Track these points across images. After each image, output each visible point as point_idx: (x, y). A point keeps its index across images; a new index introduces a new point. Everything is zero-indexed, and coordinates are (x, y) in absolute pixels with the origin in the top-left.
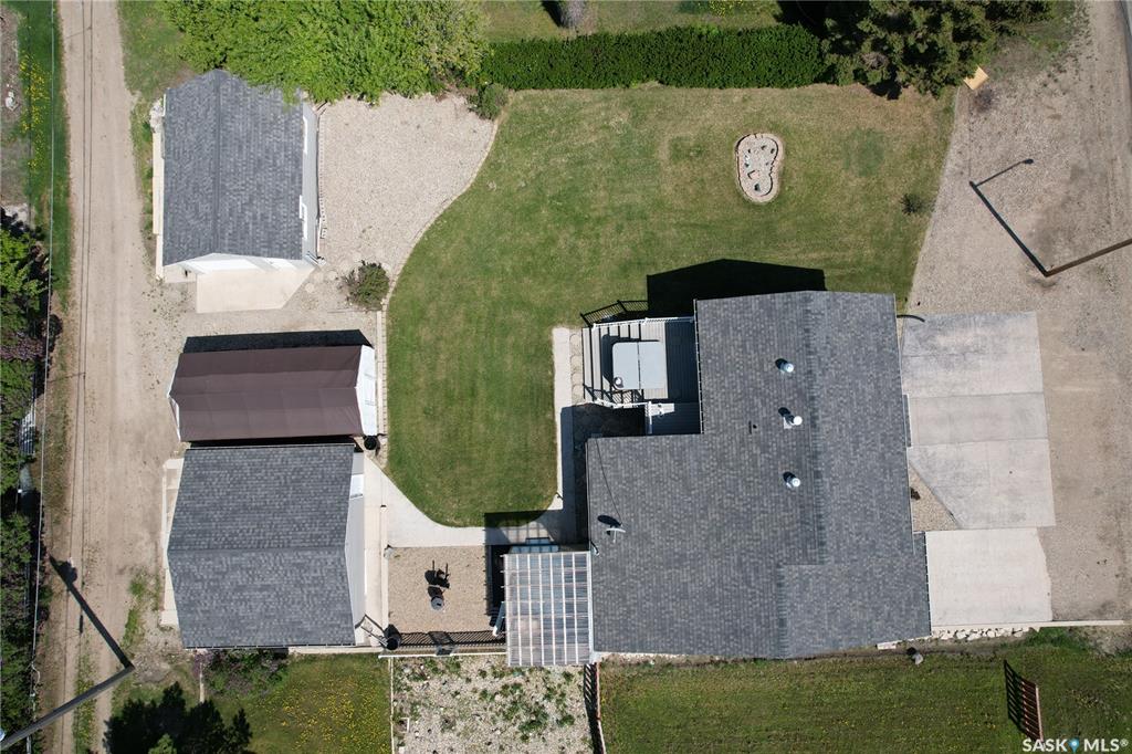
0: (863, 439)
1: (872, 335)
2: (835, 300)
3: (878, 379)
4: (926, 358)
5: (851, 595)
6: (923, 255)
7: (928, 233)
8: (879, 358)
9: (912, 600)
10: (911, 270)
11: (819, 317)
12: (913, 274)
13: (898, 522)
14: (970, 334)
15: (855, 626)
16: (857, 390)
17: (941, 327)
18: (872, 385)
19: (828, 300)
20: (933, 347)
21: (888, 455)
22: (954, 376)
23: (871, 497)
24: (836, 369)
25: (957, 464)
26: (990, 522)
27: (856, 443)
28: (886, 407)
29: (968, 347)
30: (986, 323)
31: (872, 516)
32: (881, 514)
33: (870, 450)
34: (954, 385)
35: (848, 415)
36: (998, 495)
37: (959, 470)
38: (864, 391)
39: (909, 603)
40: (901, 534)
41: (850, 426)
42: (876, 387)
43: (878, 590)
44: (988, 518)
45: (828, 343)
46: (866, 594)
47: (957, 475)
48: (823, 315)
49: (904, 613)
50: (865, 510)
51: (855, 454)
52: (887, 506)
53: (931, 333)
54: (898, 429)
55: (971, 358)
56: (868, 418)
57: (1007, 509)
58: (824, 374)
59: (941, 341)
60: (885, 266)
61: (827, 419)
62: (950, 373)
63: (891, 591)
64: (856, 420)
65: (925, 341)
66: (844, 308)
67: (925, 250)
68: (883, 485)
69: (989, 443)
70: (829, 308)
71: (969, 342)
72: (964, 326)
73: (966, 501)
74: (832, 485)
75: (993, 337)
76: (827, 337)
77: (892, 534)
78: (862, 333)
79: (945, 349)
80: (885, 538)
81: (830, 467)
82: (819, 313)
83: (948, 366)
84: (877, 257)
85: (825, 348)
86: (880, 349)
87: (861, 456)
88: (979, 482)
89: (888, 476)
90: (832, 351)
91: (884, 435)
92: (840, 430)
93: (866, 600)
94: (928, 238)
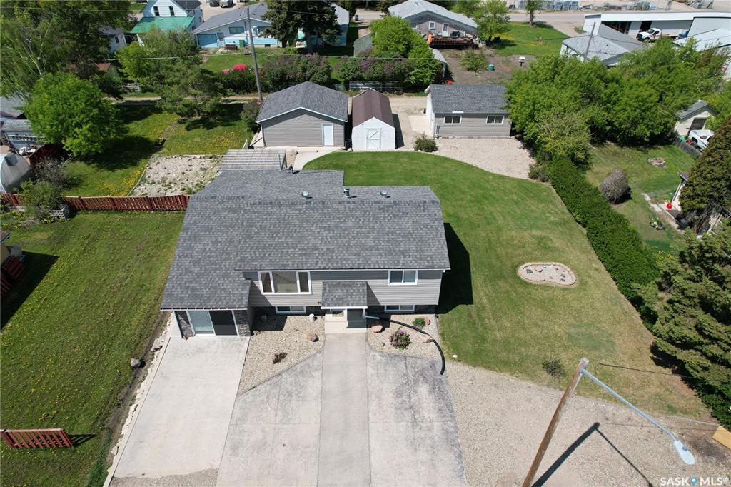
0: (331, 235)
1: (413, 246)
2: (436, 219)
3: (378, 249)
4: (406, 375)
5: (216, 242)
6: (505, 378)
7: (531, 385)
8: (395, 251)
9: (195, 293)
10: (488, 366)
11: (422, 208)
12: (486, 368)
13: (262, 258)
14: (433, 416)
15: (193, 245)
16: (369, 232)
17: (438, 389)
18: (373, 244)
19: (435, 215)
20: (416, 382)
21: (317, 253)
22: (389, 398)
23: (286, 238)
24: (384, 218)
25: (301, 395)
26: (237, 422)
27: (329, 229)
28: (355, 254)
29: (419, 412)
30: (447, 432)
31: (272, 238)
32: (271, 245)
33: (322, 239)
34: (379, 398)
35: (350, 224)
36: (263, 431)
37: (294, 397)
38: (368, 237)
39: (193, 290)
40: (252, 260)
41: (341, 225)
42: (371, 248)
43: (212, 264)
44: (242, 420)
45: (403, 213)
46: (213, 254)
47: (290, 395)
48: (424, 211)
49: (187, 285)
50: (277, 233)
51: (321, 228)
52: (277, 251)
53: (431, 380)
54: (337, 263)
55: (408, 415)
56: (347, 239)
57: (246, 438)
58: (380, 209)
59: (423, 389)
60: (488, 346)
61: (347, 209)
62: (391, 395)
63: (208, 274)
64: (346, 229)
65: (422, 375)
66: (432, 226)
67: (513, 380)
68: (293, 247)
69: (318, 425)
70: (430, 215)
71: (425, 414)
72: (441, 410)
73: (263, 401)
74: (300, 210)
75: (432, 438)
76: (407, 213)
77: (254, 252)
78: (414, 239)
79: (415, 392)
80: (253, 248)
81: (313, 209)
82: (425, 209)
83: (399, 393)
84: (495, 341)
85: (399, 211)
86: (403, 253)
87: (319, 232)
88: (280, 413)
89: (300, 252)
90: (398, 215)
91: (333, 251)
92: (338, 218)
93: (208, 254)
94: (525, 383)
